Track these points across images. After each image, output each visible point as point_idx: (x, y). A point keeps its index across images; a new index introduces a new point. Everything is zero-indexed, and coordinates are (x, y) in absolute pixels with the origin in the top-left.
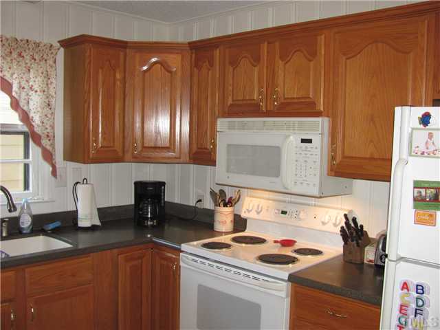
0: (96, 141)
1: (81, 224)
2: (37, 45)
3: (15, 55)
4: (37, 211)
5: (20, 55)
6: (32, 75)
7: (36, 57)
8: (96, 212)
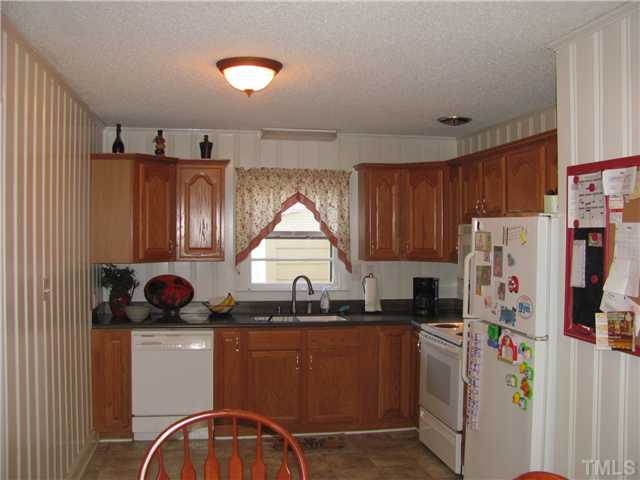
0: (375, 244)
1: (367, 309)
2: (333, 172)
3: (317, 181)
4: (334, 297)
5: (321, 181)
6: (330, 195)
7: (333, 182)
8: (379, 303)
